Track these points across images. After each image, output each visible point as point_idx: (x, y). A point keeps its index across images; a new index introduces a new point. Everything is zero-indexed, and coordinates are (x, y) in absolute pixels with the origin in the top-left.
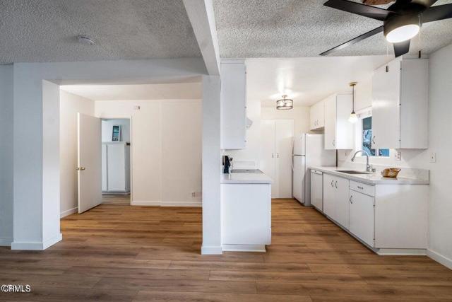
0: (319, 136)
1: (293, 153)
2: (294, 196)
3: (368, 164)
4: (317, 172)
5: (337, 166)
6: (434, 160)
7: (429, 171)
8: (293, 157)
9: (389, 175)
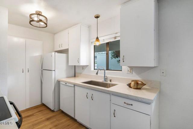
0: (64, 55)
1: (42, 68)
2: (43, 102)
3: (105, 76)
4: (67, 84)
5: (75, 76)
6: (164, 74)
7: (160, 82)
8: (42, 71)
9: (138, 87)
